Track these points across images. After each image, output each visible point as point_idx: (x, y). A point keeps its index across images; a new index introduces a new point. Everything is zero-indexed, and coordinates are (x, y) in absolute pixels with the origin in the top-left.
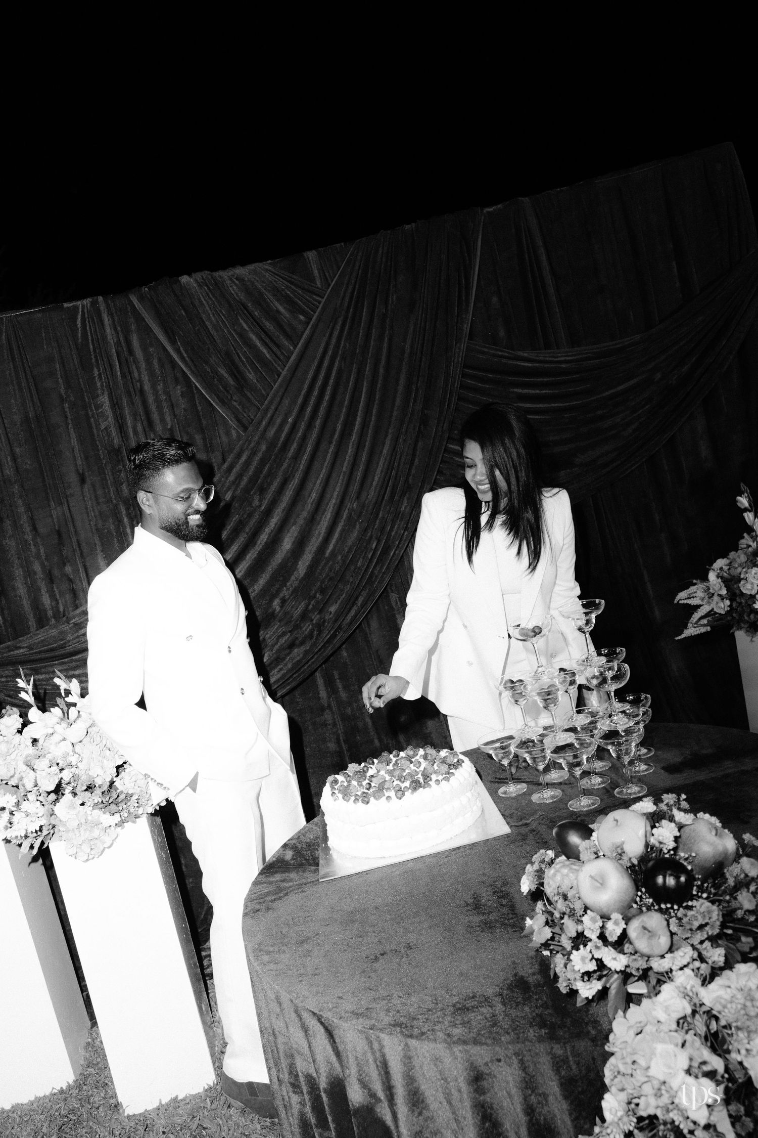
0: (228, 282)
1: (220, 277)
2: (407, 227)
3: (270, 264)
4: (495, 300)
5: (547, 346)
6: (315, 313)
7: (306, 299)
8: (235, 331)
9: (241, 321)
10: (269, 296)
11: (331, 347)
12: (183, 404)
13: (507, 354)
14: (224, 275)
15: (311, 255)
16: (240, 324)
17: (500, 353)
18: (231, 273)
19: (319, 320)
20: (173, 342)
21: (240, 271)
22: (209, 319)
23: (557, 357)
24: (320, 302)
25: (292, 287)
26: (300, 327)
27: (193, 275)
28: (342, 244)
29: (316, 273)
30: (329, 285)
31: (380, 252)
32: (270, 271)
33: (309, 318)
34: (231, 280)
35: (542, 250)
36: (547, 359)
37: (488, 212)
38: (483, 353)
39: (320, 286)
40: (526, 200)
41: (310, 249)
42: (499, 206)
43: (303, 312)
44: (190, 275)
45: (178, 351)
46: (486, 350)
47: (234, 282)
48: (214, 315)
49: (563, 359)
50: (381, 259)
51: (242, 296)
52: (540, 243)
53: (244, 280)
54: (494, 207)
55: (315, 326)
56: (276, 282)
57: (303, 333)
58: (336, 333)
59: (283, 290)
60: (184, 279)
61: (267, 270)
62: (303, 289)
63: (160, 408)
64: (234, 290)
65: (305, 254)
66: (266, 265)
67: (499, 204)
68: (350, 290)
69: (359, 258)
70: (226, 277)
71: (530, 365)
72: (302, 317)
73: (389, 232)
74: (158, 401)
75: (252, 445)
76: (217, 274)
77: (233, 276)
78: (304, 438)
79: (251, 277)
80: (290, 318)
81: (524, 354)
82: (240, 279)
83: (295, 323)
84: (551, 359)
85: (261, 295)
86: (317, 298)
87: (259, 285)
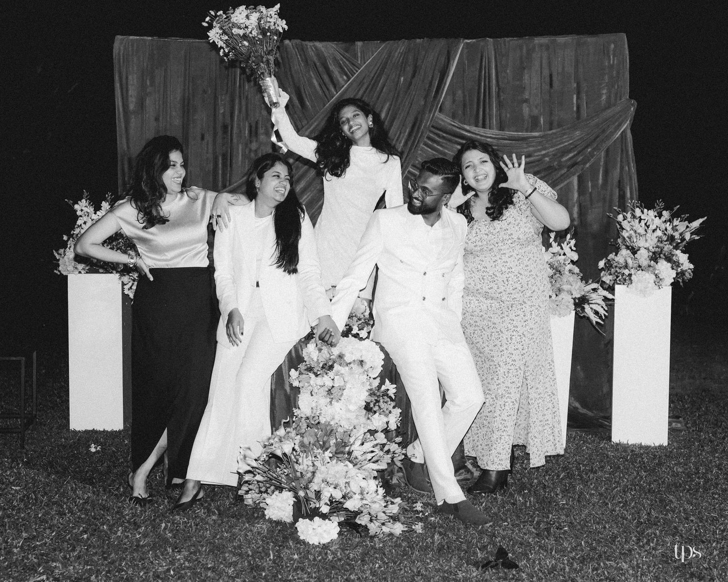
1: (306, 45)
2: (418, 40)
3: (335, 44)
4: (460, 92)
5: (484, 126)
6: (353, 76)
7: (350, 68)
8: (306, 76)
10: (329, 61)
13: (457, 125)
15: (359, 44)
16: (310, 73)
17: (453, 123)
18: (313, 44)
19: (354, 81)
21: (318, 44)
23: (487, 134)
24: (357, 71)
25: (344, 59)
26: (343, 83)
27: (292, 40)
28: (378, 42)
29: (359, 54)
30: (365, 63)
31: (398, 51)
33: (349, 79)
34: (311, 48)
35: (494, 70)
36: (480, 133)
37: (466, 42)
38: (444, 121)
39: (359, 62)
40: (490, 40)
41: (360, 41)
42: (473, 40)
43: (346, 75)
44: (290, 39)
46: (446, 120)
47: (313, 50)
48: (296, 66)
49: (489, 135)
50: (398, 55)
51: (315, 59)
52: (493, 66)
53: (318, 50)
54: (471, 40)
55: (351, 83)
56: (336, 55)
57: (343, 86)
59: (339, 60)
60: (287, 42)
61: (333, 47)
62: (350, 62)
64: (312, 53)
65: (356, 43)
66: (333, 44)
68: (376, 68)
69: (385, 52)
70: (309, 46)
72: (345, 77)
73: (407, 41)
76: (304, 43)
77: (313, 46)
79: (323, 49)
80: (338, 76)
81: (467, 127)
82: (316, 48)
83: (340, 79)
84: (482, 134)
85: (326, 60)
86: (357, 69)
87: (326, 55)
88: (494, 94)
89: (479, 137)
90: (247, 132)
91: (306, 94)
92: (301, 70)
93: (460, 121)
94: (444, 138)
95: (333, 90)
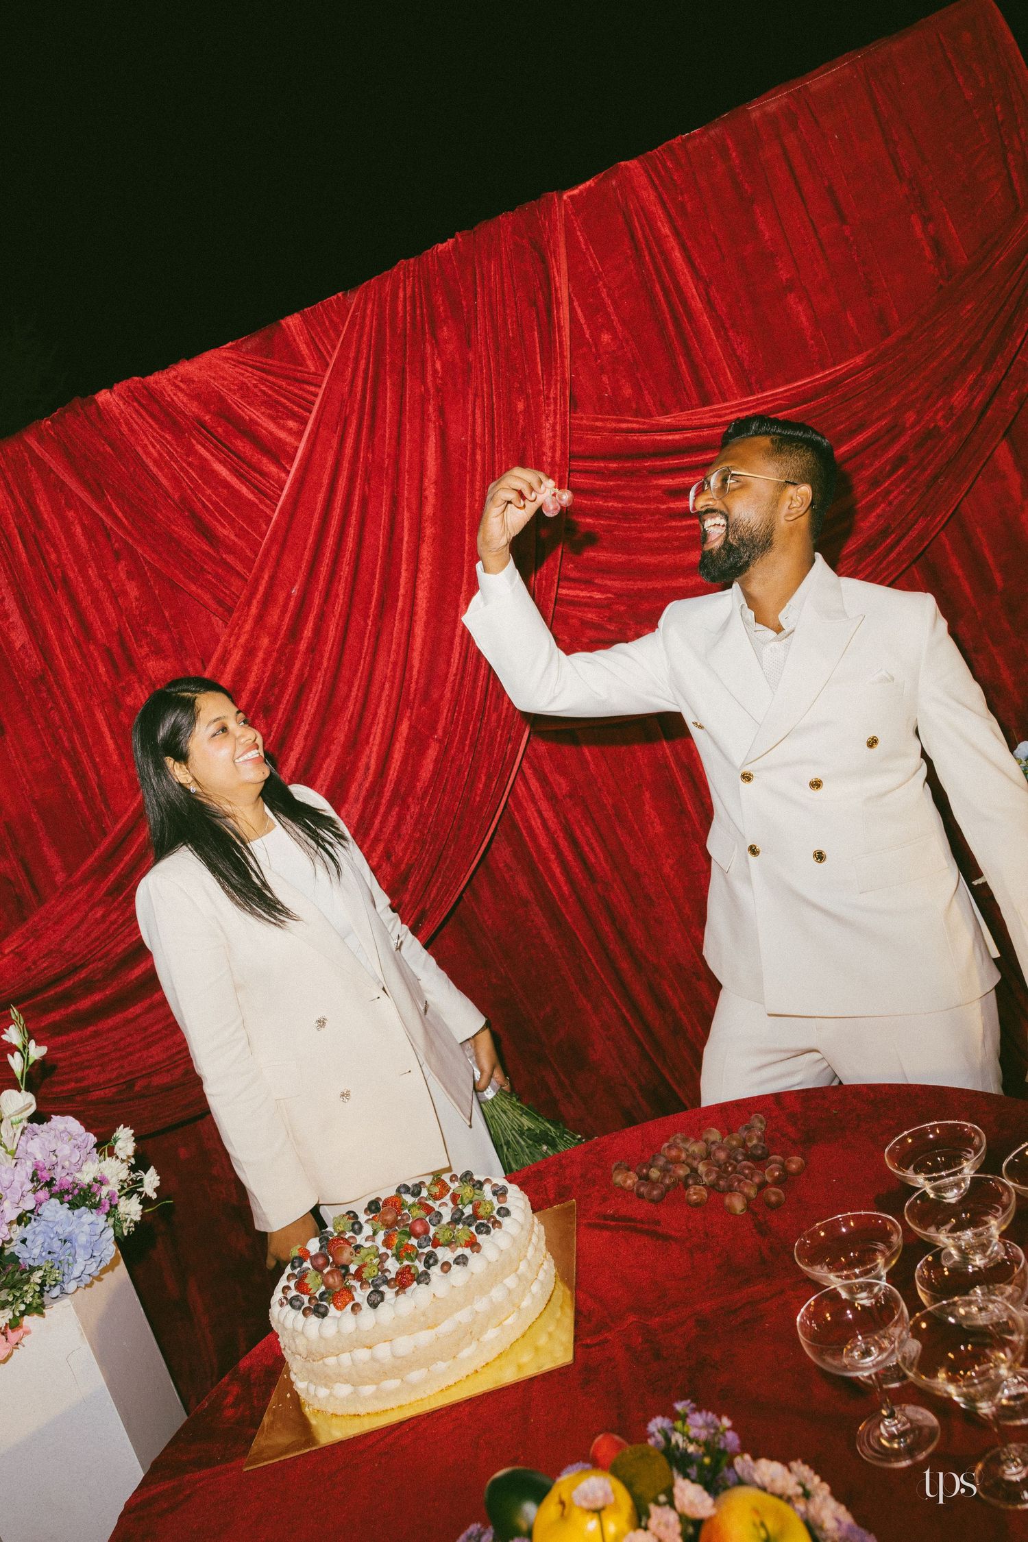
0: (169, 388)
1: (156, 383)
2: (441, 247)
3: (231, 348)
5: (705, 401)
6: (310, 412)
7: (296, 395)
8: (189, 464)
9: (199, 447)
10: (233, 399)
11: (346, 465)
12: (133, 591)
13: (635, 425)
14: (160, 380)
15: (292, 322)
16: (196, 453)
17: (624, 425)
18: (173, 373)
19: (318, 421)
20: (98, 498)
21: (187, 368)
22: (148, 454)
23: (726, 415)
24: (316, 395)
25: (271, 378)
26: (289, 439)
27: (117, 387)
28: (340, 294)
29: (304, 349)
30: (327, 365)
31: (401, 295)
32: (233, 360)
33: (304, 422)
34: (174, 384)
35: (672, 242)
36: (706, 421)
37: (570, 197)
38: (594, 429)
39: (313, 369)
40: (632, 164)
41: (290, 312)
42: (588, 183)
43: (291, 415)
44: (110, 387)
45: (110, 513)
46: (599, 424)
47: (181, 390)
48: (154, 446)
50: (405, 307)
51: (193, 408)
52: (666, 230)
53: (193, 381)
54: (581, 187)
55: (315, 433)
56: (243, 375)
57: (296, 449)
58: (350, 442)
59: (255, 386)
60: (104, 396)
61: (226, 359)
62: (286, 378)
63: (97, 602)
64: (180, 399)
65: (283, 322)
66: (224, 351)
67: (588, 180)
68: (361, 366)
69: (368, 312)
70: (164, 382)
71: (677, 437)
72: (291, 424)
73: (412, 260)
74: (93, 592)
75: (243, 640)
76: (151, 379)
77: (176, 377)
78: (322, 618)
79: (205, 375)
80: (272, 427)
81: (667, 420)
82: (187, 380)
83: (282, 435)
84: (714, 420)
85: (222, 399)
86: (312, 389)
87: (215, 384)
88: (698, 305)
89: (705, 433)
90: (102, 670)
91: (208, 509)
92: (169, 453)
93: (638, 413)
94: (613, 475)
95: (273, 469)
